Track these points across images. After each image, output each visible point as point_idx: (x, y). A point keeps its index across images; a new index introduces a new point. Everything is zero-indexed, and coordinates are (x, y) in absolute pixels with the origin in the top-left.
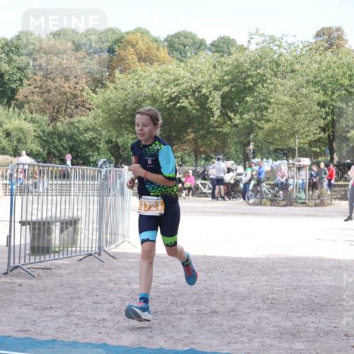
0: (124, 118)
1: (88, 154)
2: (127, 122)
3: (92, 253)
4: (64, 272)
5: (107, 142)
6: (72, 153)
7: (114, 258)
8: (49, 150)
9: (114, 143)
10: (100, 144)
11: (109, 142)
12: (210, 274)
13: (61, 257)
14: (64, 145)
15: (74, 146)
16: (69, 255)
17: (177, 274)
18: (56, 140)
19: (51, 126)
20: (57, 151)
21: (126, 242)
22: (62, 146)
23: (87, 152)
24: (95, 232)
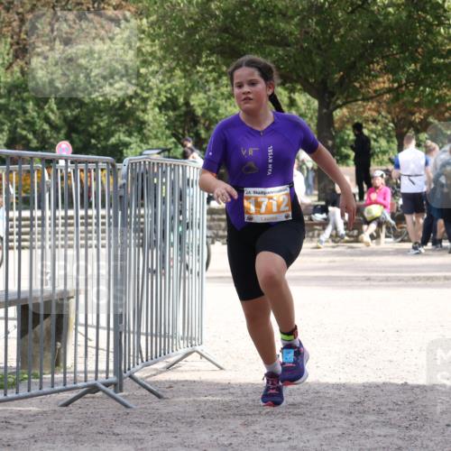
0: (202, 40)
1: (113, 140)
2: (212, 51)
3: (98, 383)
4: (18, 435)
5: (163, 107)
6: (74, 135)
7: (159, 396)
8: (13, 131)
9: (184, 109)
10: (144, 111)
11: (168, 105)
12: (414, 432)
13: (9, 396)
14: (52, 117)
15: (76, 119)
16: (33, 392)
17: (323, 433)
18: (30, 106)
19: (16, 68)
20: (34, 133)
21: (195, 356)
22: (47, 120)
23: (111, 134)
24: (103, 333)
